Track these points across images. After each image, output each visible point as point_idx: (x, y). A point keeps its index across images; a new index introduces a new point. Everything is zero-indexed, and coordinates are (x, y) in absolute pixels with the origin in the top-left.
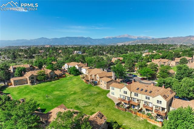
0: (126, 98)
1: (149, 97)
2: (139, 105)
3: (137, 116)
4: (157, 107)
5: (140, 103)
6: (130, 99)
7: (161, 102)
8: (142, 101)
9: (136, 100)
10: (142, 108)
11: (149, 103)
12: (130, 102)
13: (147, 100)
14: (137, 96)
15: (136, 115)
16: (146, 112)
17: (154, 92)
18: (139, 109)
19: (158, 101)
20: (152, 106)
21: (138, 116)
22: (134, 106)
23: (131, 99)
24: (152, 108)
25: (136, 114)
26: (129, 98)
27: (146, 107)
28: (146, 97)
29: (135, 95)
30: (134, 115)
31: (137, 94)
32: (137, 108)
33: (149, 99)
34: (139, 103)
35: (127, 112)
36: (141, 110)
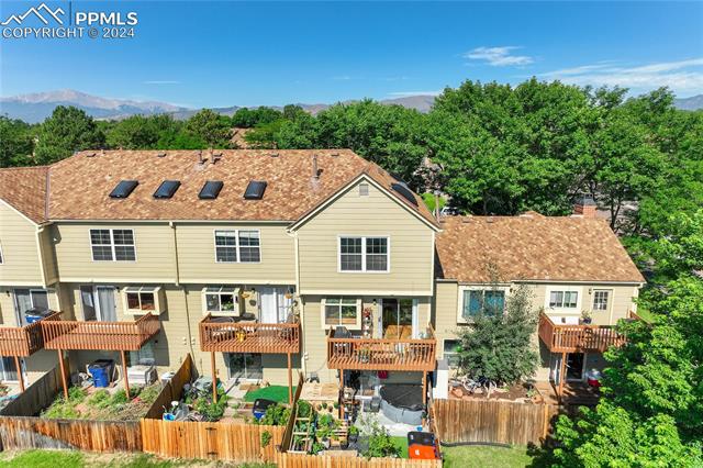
1: (249, 232)
2: (155, 342)
4: (341, 306)
5: (164, 315)
6: (54, 302)
7: (377, 246)
8: (186, 288)
9: (121, 298)
10: (190, 360)
11: (253, 296)
12: (57, 332)
13: (238, 273)
14: (127, 254)
16: (237, 388)
17: (285, 185)
18: (165, 374)
19: (349, 245)
20: (284, 316)
21: (164, 455)
22: (106, 366)
23: (68, 301)
24: (294, 333)
25: (138, 447)
26: (39, 292)
27: (231, 335)
28: (219, 240)
29: (101, 254)
31: (125, 237)
32: (136, 375)
33: (251, 252)
34: (152, 327)
35: (9, 455)
36: (181, 388)
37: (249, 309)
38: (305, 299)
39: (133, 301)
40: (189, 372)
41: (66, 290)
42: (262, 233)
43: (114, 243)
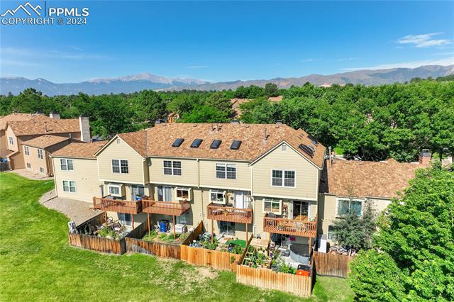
0: (128, 190)
1: (231, 165)
2: (187, 213)
3: (181, 266)
4: (271, 202)
5: (192, 201)
6: (147, 192)
7: (290, 175)
8: (202, 189)
9: (174, 191)
10: (202, 223)
11: (232, 195)
12: (147, 205)
13: (225, 184)
14: (178, 172)
15: (175, 261)
16: (223, 239)
17: (250, 143)
18: (191, 229)
19: (277, 174)
20: (246, 206)
21: (189, 262)
22: (166, 222)
23: (152, 192)
24: (250, 214)
25: (179, 257)
26: (141, 187)
27: (221, 213)
28: (218, 168)
29: (167, 172)
30: (165, 263)
31: (177, 164)
32: (178, 228)
33: (232, 174)
34: (187, 206)
35: (129, 254)
36: (197, 235)
37: (230, 201)
38: (256, 198)
39: (179, 194)
40: (201, 229)
41: (152, 186)
42: (237, 166)
43: (173, 167)
